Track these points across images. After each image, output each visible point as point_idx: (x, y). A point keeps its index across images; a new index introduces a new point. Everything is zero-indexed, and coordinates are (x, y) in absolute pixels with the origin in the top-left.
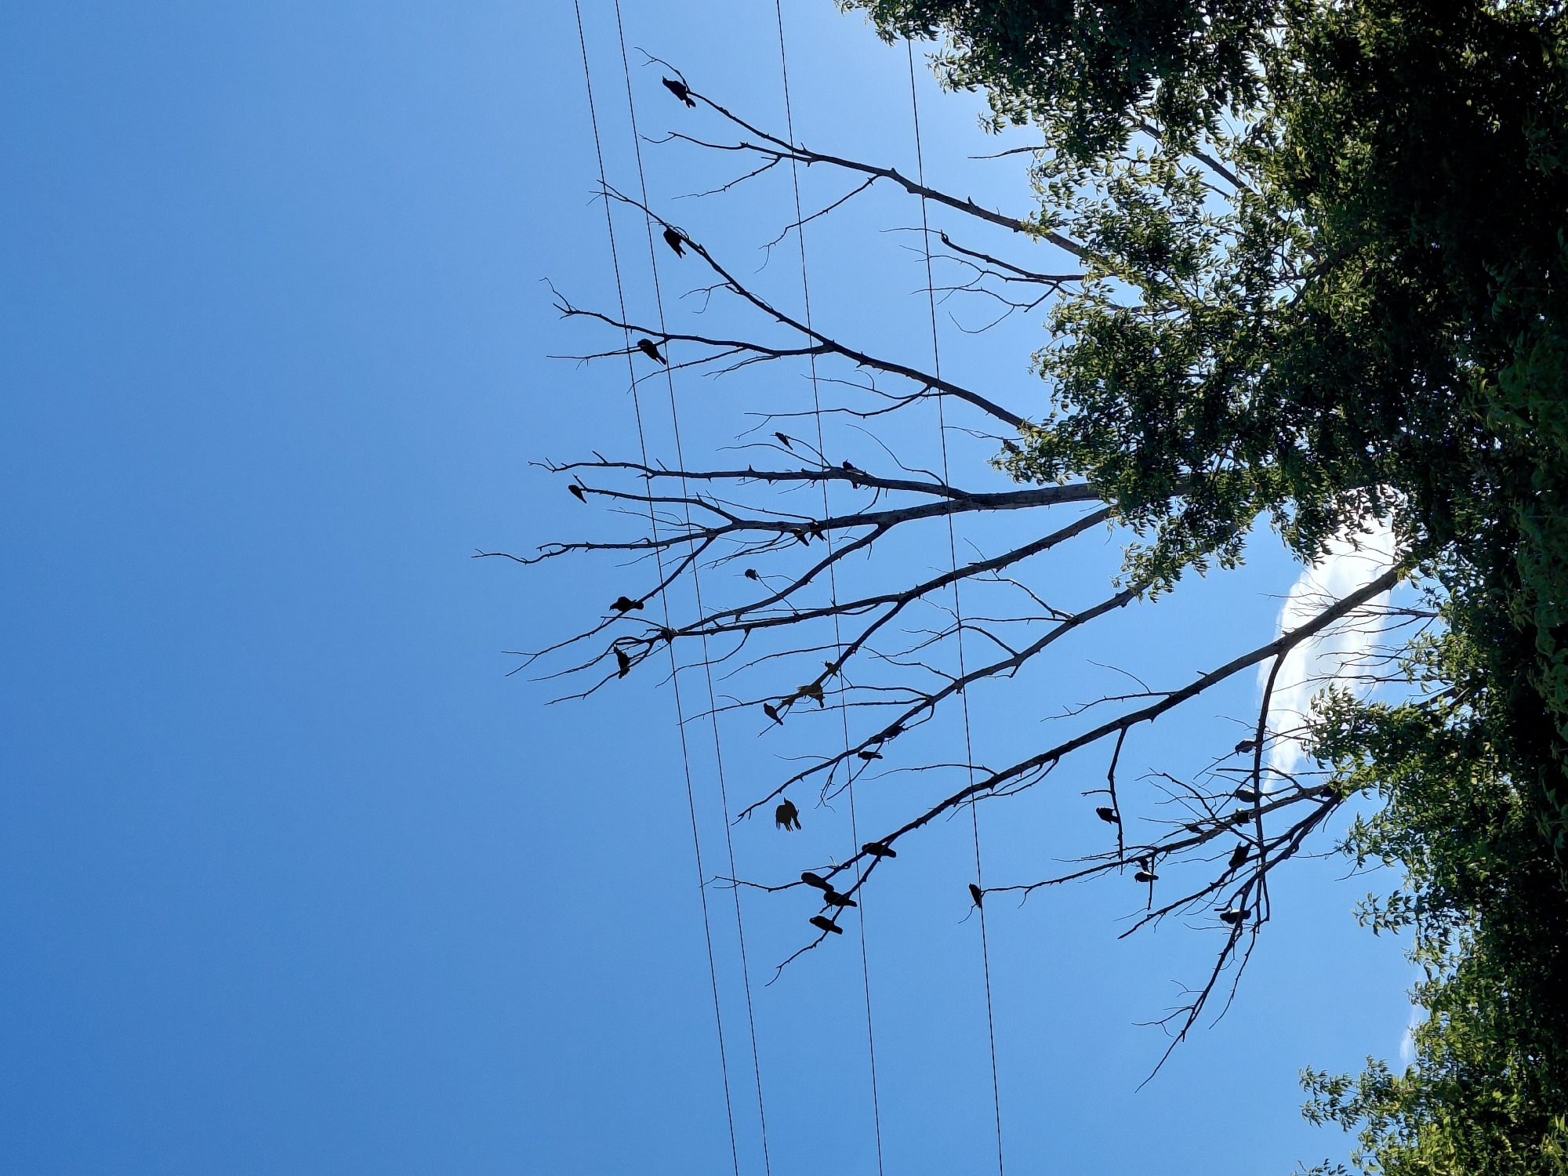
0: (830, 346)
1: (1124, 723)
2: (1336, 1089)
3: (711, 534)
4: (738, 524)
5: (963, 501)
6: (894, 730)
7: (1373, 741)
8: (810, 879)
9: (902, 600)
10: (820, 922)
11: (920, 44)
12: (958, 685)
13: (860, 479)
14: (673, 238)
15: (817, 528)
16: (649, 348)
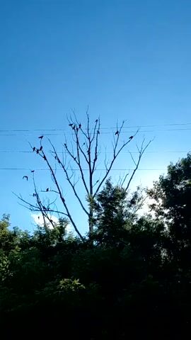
0: (115, 158)
1: (60, 193)
2: (7, 218)
3: (89, 139)
4: (90, 143)
5: (91, 174)
6: (59, 162)
7: (61, 227)
8: (41, 148)
9: (79, 164)
10: (34, 149)
11: (167, 172)
12: (65, 171)
13: (95, 160)
14: (132, 137)
15: (89, 154)
16: (117, 133)
